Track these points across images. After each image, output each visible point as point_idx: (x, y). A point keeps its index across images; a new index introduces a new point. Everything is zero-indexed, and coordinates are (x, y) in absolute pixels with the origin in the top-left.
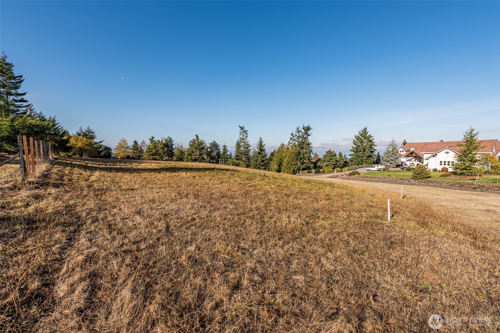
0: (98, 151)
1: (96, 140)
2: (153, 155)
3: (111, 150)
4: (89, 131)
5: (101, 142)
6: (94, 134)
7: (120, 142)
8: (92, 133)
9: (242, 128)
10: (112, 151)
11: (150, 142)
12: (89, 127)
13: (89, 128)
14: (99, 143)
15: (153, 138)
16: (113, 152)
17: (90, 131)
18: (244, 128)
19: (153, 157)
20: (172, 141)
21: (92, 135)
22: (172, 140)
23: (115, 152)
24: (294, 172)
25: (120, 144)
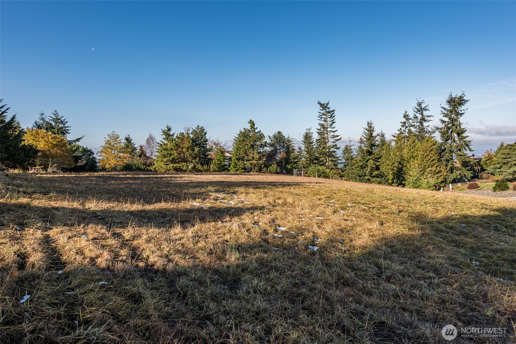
0: (73, 157)
1: (69, 137)
2: (173, 161)
3: (93, 154)
4: (57, 120)
5: (78, 140)
6: (66, 125)
7: (108, 138)
8: (62, 122)
9: (324, 106)
10: (95, 156)
11: (164, 136)
12: (56, 111)
13: (56, 114)
14: (74, 141)
15: (169, 130)
16: (98, 157)
17: (59, 119)
18: (328, 106)
19: (175, 165)
20: (205, 134)
21: (62, 128)
22: (205, 131)
23: (101, 158)
24: (437, 188)
25: (108, 142)
